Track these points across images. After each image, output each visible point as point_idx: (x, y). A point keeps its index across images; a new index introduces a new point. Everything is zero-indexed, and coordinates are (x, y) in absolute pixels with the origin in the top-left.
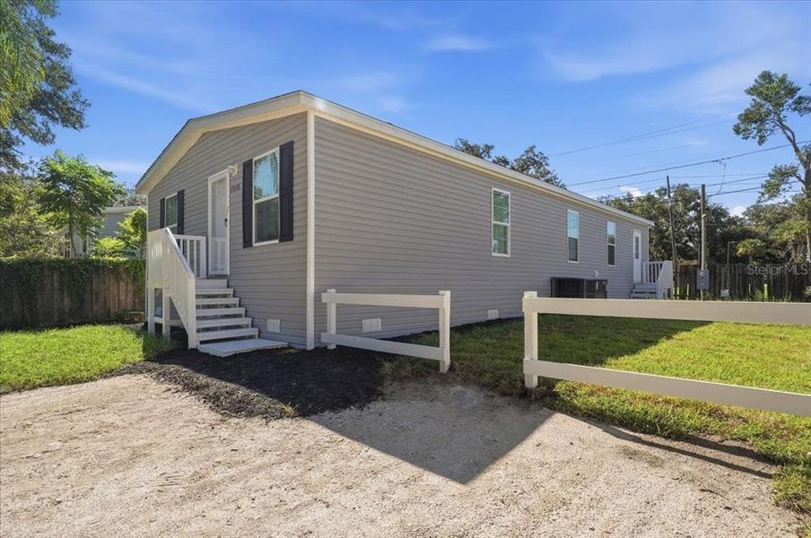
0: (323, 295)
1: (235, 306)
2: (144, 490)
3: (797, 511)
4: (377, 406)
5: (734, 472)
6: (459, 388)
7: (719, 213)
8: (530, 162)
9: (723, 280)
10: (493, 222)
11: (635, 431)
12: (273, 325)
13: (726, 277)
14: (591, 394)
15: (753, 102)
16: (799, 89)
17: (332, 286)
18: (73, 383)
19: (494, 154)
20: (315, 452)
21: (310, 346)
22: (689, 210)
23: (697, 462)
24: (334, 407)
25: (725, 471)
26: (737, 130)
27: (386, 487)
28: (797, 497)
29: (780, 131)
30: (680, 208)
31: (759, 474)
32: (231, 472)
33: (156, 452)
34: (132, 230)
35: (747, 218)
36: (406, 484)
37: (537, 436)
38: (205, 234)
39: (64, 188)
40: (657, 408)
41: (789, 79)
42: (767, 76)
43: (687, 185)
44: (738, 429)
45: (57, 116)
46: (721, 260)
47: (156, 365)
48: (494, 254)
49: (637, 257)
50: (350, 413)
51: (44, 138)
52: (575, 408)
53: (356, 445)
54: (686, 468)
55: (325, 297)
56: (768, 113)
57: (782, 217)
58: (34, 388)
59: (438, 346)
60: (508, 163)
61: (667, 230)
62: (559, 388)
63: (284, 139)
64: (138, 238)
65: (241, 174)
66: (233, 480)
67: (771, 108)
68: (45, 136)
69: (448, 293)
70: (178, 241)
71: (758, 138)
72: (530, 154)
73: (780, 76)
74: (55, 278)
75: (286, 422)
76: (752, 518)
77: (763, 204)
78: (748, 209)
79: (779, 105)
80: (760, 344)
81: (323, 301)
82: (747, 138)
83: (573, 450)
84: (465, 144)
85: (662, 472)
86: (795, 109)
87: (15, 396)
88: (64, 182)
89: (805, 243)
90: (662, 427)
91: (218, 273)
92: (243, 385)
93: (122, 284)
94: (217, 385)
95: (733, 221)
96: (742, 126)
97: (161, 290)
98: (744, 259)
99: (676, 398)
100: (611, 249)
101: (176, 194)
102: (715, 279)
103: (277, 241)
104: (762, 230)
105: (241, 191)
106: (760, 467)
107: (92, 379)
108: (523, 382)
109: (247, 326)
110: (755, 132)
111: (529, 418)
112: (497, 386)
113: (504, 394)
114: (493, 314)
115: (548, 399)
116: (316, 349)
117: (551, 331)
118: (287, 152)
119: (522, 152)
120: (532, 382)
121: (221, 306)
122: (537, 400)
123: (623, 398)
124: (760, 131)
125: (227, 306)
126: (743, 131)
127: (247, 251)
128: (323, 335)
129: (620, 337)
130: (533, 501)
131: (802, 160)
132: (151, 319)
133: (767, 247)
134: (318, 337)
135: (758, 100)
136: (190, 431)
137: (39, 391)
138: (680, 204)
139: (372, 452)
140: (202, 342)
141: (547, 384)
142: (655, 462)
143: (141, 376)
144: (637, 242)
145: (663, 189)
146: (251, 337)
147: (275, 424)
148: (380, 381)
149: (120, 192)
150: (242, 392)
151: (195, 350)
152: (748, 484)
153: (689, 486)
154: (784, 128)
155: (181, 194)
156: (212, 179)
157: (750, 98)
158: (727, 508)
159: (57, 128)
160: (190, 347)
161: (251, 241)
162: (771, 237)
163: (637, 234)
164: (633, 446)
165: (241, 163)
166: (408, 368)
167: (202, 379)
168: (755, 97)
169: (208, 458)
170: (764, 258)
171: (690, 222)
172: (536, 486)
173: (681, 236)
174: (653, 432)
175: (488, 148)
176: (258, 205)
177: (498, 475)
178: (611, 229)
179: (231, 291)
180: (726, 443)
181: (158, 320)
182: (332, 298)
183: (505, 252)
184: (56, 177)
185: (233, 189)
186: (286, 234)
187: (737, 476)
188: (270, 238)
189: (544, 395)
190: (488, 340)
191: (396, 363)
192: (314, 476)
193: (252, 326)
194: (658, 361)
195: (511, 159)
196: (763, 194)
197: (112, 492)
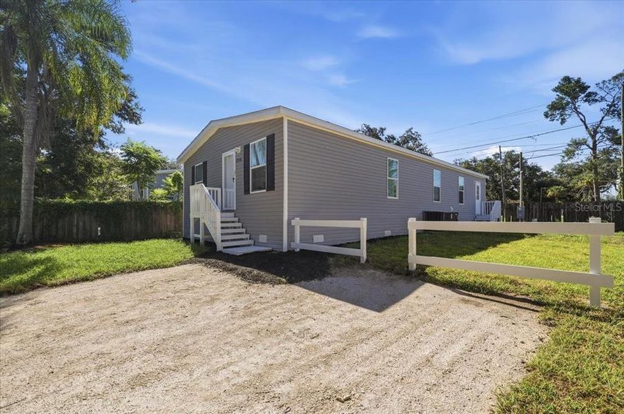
0: (292, 221)
1: (239, 227)
2: (224, 312)
3: (549, 326)
4: (328, 279)
5: (519, 309)
6: (372, 271)
7: (535, 169)
8: (410, 139)
9: (534, 213)
10: (388, 178)
11: (469, 291)
12: (263, 238)
13: (536, 211)
14: (446, 273)
15: (557, 97)
16: (589, 87)
17: (297, 216)
18: (163, 268)
19: (387, 133)
20: (301, 299)
21: (285, 250)
22: (515, 167)
23: (500, 305)
24: (306, 280)
25: (515, 309)
26: (546, 115)
27: (341, 313)
28: (550, 319)
29: (576, 115)
30: (509, 166)
31: (533, 310)
32: (263, 306)
33: (223, 298)
34: (172, 185)
35: (554, 172)
36: (351, 312)
37: (417, 293)
38: (221, 187)
39: (134, 160)
40: (481, 280)
41: (583, 80)
42: (567, 79)
43: (513, 151)
44: (525, 289)
45: (127, 117)
46: (536, 200)
47: (203, 259)
48: (388, 197)
49: (478, 199)
50: (315, 282)
51: (118, 130)
52: (437, 280)
53: (322, 296)
54: (494, 307)
55: (293, 222)
56: (568, 103)
57: (579, 171)
58: (144, 270)
59: (360, 248)
60: (395, 139)
61: (500, 181)
62: (428, 270)
63: (269, 132)
64: (176, 189)
65: (243, 153)
66: (265, 309)
67: (569, 100)
68: (119, 129)
69: (366, 219)
70: (210, 191)
71: (560, 120)
72: (410, 133)
73: (576, 79)
74: (133, 213)
75: (283, 286)
76: (525, 328)
77: (566, 163)
78: (555, 166)
79: (575, 98)
80: (550, 250)
81: (292, 224)
82: (553, 120)
83: (435, 300)
84: (368, 127)
85: (481, 309)
86: (585, 101)
87: (136, 274)
88: (134, 157)
89: (592, 189)
90: (484, 289)
91: (228, 209)
92: (255, 268)
93: (168, 216)
94: (241, 269)
95: (544, 174)
96: (550, 113)
97: (199, 219)
98: (552, 199)
99: (493, 275)
100: (461, 194)
101: (202, 163)
102: (529, 212)
103: (265, 191)
104: (565, 179)
105: (243, 163)
106: (534, 307)
107: (172, 266)
108: (408, 267)
109: (247, 239)
110: (558, 117)
111: (411, 285)
112: (393, 270)
113: (397, 274)
114: (388, 233)
115: (421, 276)
116: (288, 251)
117: (423, 243)
118: (271, 140)
119: (405, 132)
120: (413, 267)
121: (231, 228)
122: (415, 276)
123: (463, 275)
124: (562, 115)
125: (235, 228)
126: (550, 115)
127: (247, 196)
128: (292, 243)
129: (465, 246)
130: (415, 319)
131: (590, 134)
132: (192, 235)
133: (568, 192)
134: (289, 245)
135: (561, 95)
136: (235, 290)
137: (146, 271)
138: (509, 163)
139: (330, 299)
140: (224, 248)
141: (421, 268)
142: (477, 305)
143: (196, 265)
144: (478, 189)
145: (497, 154)
146: (249, 245)
147: (278, 287)
148: (328, 267)
149: (164, 162)
150: (256, 272)
151: (221, 252)
152: (526, 315)
153: (495, 315)
154: (578, 113)
155: (205, 163)
156: (224, 155)
157: (555, 93)
158: (513, 324)
159: (126, 125)
160: (218, 250)
161: (249, 190)
162: (571, 185)
163: (478, 184)
164: (467, 298)
165: (243, 145)
166: (343, 260)
167: (231, 266)
168: (558, 93)
169: (249, 300)
170: (566, 198)
171: (515, 175)
172: (416, 314)
173: (509, 184)
174: (479, 292)
175: (382, 130)
176: (253, 170)
177: (396, 310)
178: (461, 181)
179: (236, 219)
180: (517, 297)
181: (196, 235)
182: (297, 222)
183: (395, 196)
184: (130, 154)
185: (237, 160)
186: (271, 187)
187: (520, 311)
188: (260, 189)
189: (419, 274)
190: (386, 247)
191: (336, 258)
192: (304, 308)
193: (250, 239)
194: (486, 258)
195: (397, 136)
196: (564, 157)
197: (209, 313)
